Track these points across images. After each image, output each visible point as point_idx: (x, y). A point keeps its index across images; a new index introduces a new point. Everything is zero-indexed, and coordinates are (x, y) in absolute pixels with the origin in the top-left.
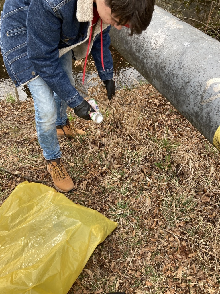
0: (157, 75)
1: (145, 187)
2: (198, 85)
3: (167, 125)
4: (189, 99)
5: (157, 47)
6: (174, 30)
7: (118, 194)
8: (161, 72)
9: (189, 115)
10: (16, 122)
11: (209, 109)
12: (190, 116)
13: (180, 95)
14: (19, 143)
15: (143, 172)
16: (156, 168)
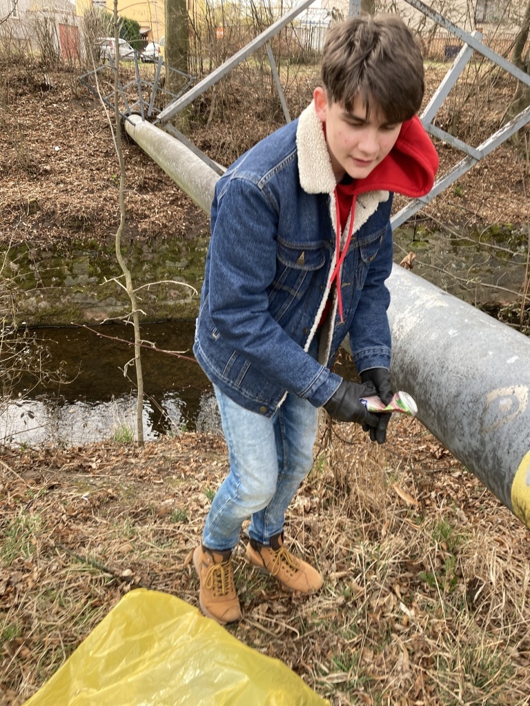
0: (405, 384)
1: (397, 626)
2: (473, 400)
3: (457, 498)
4: (461, 427)
5: (402, 337)
6: (431, 309)
7: (336, 637)
8: (410, 378)
9: (466, 457)
10: (132, 479)
11: (495, 443)
12: (467, 460)
13: (445, 419)
14: (136, 515)
15: (394, 593)
16: (424, 587)
